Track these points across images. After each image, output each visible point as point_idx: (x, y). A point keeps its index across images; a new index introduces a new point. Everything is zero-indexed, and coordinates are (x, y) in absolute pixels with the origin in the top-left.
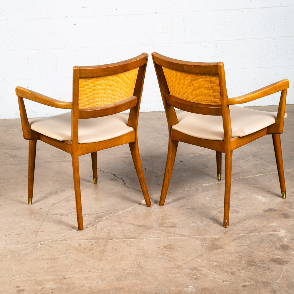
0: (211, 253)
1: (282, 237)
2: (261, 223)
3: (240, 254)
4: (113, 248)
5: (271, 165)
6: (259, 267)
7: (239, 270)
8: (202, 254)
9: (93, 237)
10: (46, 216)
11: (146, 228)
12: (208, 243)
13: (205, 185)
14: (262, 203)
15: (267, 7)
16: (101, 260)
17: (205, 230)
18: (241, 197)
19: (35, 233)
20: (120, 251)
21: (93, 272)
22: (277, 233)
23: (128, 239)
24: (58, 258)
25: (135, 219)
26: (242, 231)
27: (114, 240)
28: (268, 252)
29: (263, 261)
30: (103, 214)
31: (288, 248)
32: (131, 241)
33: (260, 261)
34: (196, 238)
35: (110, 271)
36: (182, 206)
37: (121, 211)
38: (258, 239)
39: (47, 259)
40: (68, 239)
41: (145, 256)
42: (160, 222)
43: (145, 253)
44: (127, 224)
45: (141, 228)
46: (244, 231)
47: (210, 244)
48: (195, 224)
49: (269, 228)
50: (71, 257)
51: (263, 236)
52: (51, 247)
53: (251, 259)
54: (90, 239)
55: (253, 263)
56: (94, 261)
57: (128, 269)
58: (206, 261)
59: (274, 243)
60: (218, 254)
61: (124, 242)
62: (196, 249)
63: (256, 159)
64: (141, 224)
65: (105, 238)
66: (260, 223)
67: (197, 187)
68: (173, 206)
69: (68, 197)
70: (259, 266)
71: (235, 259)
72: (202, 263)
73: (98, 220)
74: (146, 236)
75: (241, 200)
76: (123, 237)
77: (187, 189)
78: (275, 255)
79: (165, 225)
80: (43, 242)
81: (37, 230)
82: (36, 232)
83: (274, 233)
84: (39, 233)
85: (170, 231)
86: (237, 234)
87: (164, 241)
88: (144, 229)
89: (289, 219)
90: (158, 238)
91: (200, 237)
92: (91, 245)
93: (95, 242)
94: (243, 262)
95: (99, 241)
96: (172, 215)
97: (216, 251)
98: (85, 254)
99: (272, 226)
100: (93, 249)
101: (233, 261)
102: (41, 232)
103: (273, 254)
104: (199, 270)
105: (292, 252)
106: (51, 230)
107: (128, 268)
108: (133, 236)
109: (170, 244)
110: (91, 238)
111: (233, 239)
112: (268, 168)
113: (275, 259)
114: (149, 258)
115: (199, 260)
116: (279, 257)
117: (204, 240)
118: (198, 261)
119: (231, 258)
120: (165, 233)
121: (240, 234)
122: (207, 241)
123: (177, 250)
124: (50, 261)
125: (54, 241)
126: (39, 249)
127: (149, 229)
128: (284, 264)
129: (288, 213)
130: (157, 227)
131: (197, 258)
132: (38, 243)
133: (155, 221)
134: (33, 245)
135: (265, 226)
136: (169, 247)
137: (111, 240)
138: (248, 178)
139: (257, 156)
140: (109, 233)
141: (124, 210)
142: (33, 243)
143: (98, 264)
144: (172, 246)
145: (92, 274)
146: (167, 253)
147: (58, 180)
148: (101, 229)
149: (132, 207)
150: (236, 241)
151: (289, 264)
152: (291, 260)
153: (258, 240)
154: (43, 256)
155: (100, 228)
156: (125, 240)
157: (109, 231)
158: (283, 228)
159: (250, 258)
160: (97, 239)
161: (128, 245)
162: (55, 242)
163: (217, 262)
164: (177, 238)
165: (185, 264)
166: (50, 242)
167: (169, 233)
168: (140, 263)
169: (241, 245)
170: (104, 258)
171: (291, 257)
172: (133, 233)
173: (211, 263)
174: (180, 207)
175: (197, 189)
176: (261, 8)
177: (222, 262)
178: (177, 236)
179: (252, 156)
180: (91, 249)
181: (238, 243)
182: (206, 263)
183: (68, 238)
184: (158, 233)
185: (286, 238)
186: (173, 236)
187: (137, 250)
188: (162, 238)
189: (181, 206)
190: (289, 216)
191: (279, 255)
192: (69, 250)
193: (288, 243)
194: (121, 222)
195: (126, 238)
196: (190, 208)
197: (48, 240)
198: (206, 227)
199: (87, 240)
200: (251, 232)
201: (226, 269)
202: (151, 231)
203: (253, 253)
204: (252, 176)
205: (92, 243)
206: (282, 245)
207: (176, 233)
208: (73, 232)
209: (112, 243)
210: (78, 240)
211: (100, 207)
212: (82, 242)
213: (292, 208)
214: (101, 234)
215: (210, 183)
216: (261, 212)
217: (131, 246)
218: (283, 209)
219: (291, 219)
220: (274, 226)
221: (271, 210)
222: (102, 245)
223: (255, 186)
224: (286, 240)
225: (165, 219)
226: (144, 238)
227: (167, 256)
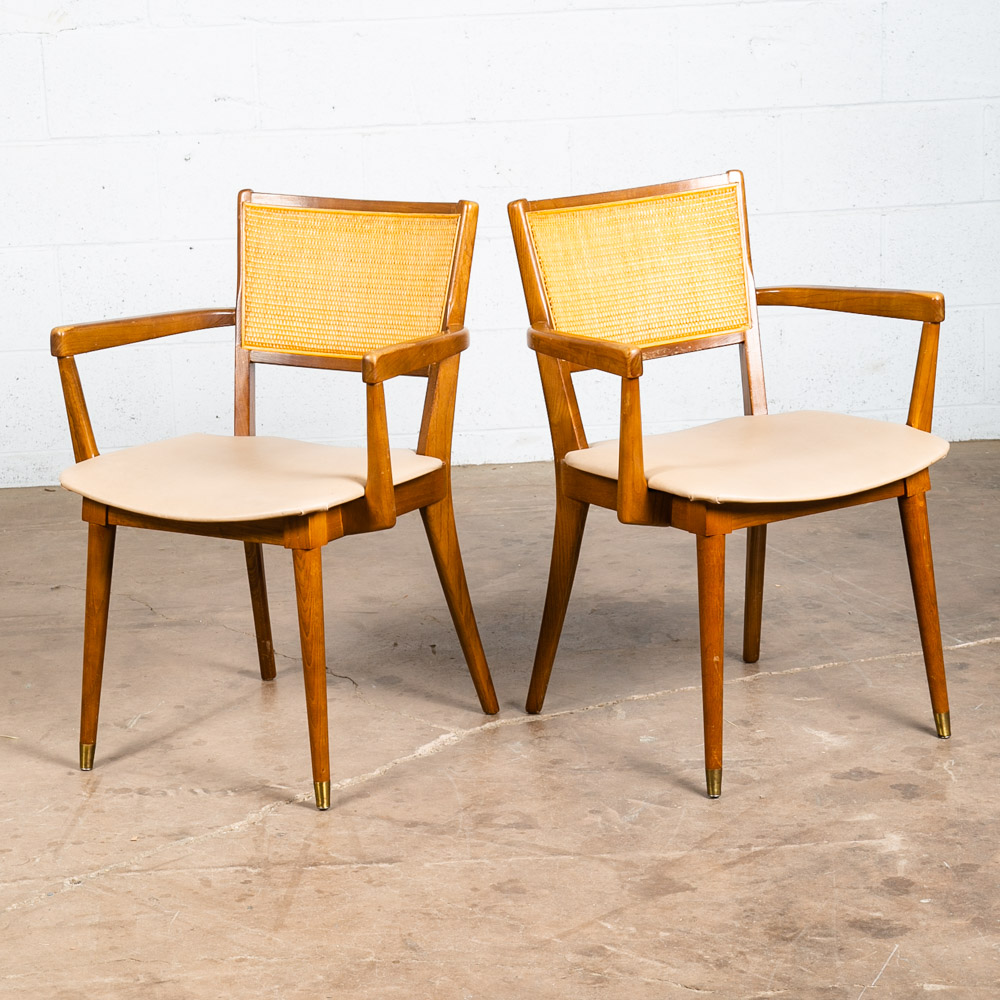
0: (651, 903)
1: (890, 856)
2: (824, 813)
3: (750, 905)
4: (319, 891)
5: (866, 634)
6: (809, 944)
7: (741, 953)
8: (622, 909)
9: (252, 859)
10: (91, 795)
11: (434, 829)
12: (642, 875)
13: (636, 697)
14: (829, 752)
15: (859, 104)
16: (279, 926)
17: (634, 837)
18: (760, 734)
19: (53, 848)
20: (344, 899)
21: (254, 964)
22: (874, 842)
23: (371, 863)
24: (133, 923)
25: (397, 804)
26: (758, 837)
27: (325, 866)
28: (842, 901)
29: (824, 927)
30: (286, 790)
31: (911, 889)
32: (381, 869)
33: (815, 927)
34: (603, 860)
35: (308, 958)
37: (349, 780)
38: (811, 860)
39: (96, 925)
40: (166, 866)
41: (427, 914)
42: (480, 811)
43: (427, 905)
44: (368, 818)
45: (416, 831)
46: (763, 837)
47: (647, 876)
48: (599, 819)
49: (849, 827)
50: (177, 919)
51: (826, 852)
52: (109, 890)
53: (785, 922)
54: (240, 865)
55: (792, 934)
56: (257, 930)
57: (369, 953)
58: (633, 929)
59: (864, 873)
60: (675, 908)
61: (356, 872)
62: (600, 893)
63: (815, 616)
64: (414, 819)
65: (293, 862)
66: (820, 813)
67: (610, 703)
68: (524, 763)
70: (811, 941)
71: (730, 922)
72: (621, 934)
73: (268, 806)
74: (433, 855)
75: (758, 742)
76: (355, 859)
77: (576, 711)
78: (864, 908)
79: (495, 821)
80: (82, 876)
81: (59, 840)
82: (56, 847)
83: (866, 842)
84: (68, 847)
85: (514, 839)
86: (740, 847)
87: (493, 869)
88: (426, 834)
89: (918, 801)
90: (472, 861)
91: (617, 857)
92: (246, 882)
93: (259, 874)
94: (757, 929)
95: (272, 870)
96: (520, 792)
97: (668, 899)
98: (226, 910)
99: (858, 822)
100: (252, 896)
101: (724, 928)
102: (74, 844)
103: (858, 906)
104: (610, 956)
105: (922, 901)
106: (108, 838)
107: (369, 950)
108: (389, 855)
109: (512, 877)
110: (245, 861)
111: (727, 861)
112: (856, 646)
113: (864, 922)
114: (442, 919)
115: (609, 926)
116: (878, 914)
117: (629, 864)
118: (606, 928)
119: (717, 919)
120: (498, 846)
121: (750, 845)
122: (637, 867)
123: (536, 897)
124: (106, 932)
125: (119, 870)
126: (66, 895)
127: (443, 833)
128: (892, 936)
129: (916, 783)
130: (471, 828)
131: (603, 918)
132: (65, 877)
133: (465, 809)
134: (46, 883)
135: (837, 822)
136: (510, 886)
137: (313, 868)
138: (784, 676)
139: (819, 606)
140: (306, 846)
141: (359, 774)
142: (47, 879)
143: (270, 939)
144: (519, 885)
145: (250, 968)
146: (502, 906)
147: (129, 686)
148: (280, 835)
149: (386, 768)
150: (738, 868)
151: (909, 934)
152: (917, 923)
153: (812, 863)
154: (84, 916)
156: (360, 868)
157: (305, 839)
158: (896, 830)
159: (780, 918)
160: (267, 864)
161: (370, 882)
162: (123, 874)
163: (668, 930)
164: (537, 862)
165: (562, 936)
166: (106, 875)
167: (509, 844)
168: (410, 934)
169: (752, 879)
170: (288, 921)
171: (920, 915)
172: (389, 844)
173: (649, 933)
174: (550, 767)
175: (610, 709)
177: (687, 932)
178: (538, 853)
179: (804, 606)
180: (246, 895)
181: (742, 874)
182: (633, 935)
183: (167, 863)
184: (473, 846)
185: (904, 858)
186: (522, 855)
187: (400, 896)
188: (487, 861)
189: (555, 763)
190: (919, 791)
191: (880, 908)
192: (170, 899)
193: (910, 873)
195: (365, 860)
196: (585, 769)
197: (99, 867)
198: (638, 827)
199: (232, 869)
200: (787, 841)
201: (700, 952)
202: (450, 839)
203: (791, 902)
204: (798, 669)
205: (248, 876)
206: (891, 878)
207: (535, 845)
208: (182, 843)
209: (315, 876)
210: (200, 868)
211: (274, 767)
212: (214, 874)
213: (930, 769)
214: (279, 850)
215: (655, 690)
216: (824, 779)
217: (381, 885)
218: (898, 772)
219: (925, 801)
220: (866, 821)
221: (858, 774)
222: (284, 883)
223: (809, 699)
224: (902, 863)
225: (498, 803)
226: (427, 861)
227: (503, 913)
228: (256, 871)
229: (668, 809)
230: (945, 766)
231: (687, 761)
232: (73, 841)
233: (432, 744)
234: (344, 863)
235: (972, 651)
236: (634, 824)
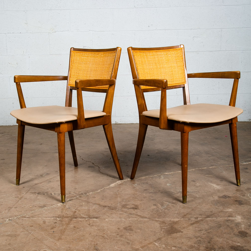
0: (170, 236)
1: (239, 223)
2: (218, 208)
3: (199, 239)
4: (75, 227)
5: (221, 160)
8: (161, 238)
9: (60, 215)
10: (26, 194)
11: (110, 208)
12: (167, 226)
13: (166, 173)
14: (216, 190)
15: (215, 51)
16: (60, 239)
17: (165, 213)
18: (198, 184)
20: (81, 230)
22: (233, 218)
23: (91, 218)
24: (19, 235)
25: (102, 200)
26: (200, 215)
27: (78, 219)
28: (227, 239)
29: (223, 248)
30: (75, 195)
31: (247, 235)
32: (93, 220)
33: (220, 248)
34: (156, 221)
36: (145, 190)
37: (91, 193)
38: (216, 223)
39: (8, 235)
40: (35, 216)
41: (103, 237)
42: (124, 203)
43: (104, 234)
44: (94, 204)
45: (106, 209)
46: (201, 215)
47: (168, 227)
48: (155, 207)
49: (225, 213)
50: (32, 235)
51: (220, 221)
52: (17, 223)
53: (211, 246)
54: (55, 217)
56: (53, 240)
58: (164, 246)
59: (232, 228)
60: (177, 238)
61: (86, 221)
62: (154, 232)
63: (208, 155)
64: (106, 205)
65: (70, 217)
66: (216, 208)
67: (160, 175)
68: (137, 190)
69: (50, 179)
71: (193, 245)
72: (160, 248)
74: (109, 217)
75: (198, 187)
76: (87, 217)
77: (151, 176)
78: (234, 242)
79: (128, 206)
80: (12, 218)
81: (12, 206)
82: (10, 208)
83: (231, 218)
84: (13, 209)
85: (132, 212)
86: (195, 218)
87: (125, 222)
88: (108, 210)
89: (243, 205)
90: (119, 219)
91: (160, 220)
92: (55, 223)
93: (60, 220)
94: (202, 248)
95: (64, 219)
96: (135, 198)
97: (175, 235)
98: (46, 232)
99: (228, 212)
100: (55, 227)
101: (192, 247)
102: (15, 208)
103: (232, 241)
106: (25, 207)
107: (83, 249)
108: (97, 216)
109: (130, 225)
110: (57, 216)
111: (192, 223)
112: (219, 163)
113: (235, 247)
114: (107, 239)
115: (157, 244)
116: (239, 244)
117: (164, 222)
118: (156, 245)
119: (189, 243)
120: (127, 214)
121: (197, 218)
122: (166, 223)
123: (136, 232)
124: (10, 238)
126: (5, 224)
127: (113, 209)
129: (242, 200)
130: (121, 208)
131: (155, 241)
132: (7, 218)
133: (120, 203)
135: (222, 211)
136: (129, 228)
137: (75, 219)
138: (202, 169)
139: (209, 153)
140: (75, 212)
141: (94, 191)
142: (3, 219)
143: (56, 243)
144: (131, 228)
146: (126, 235)
147: (47, 166)
149: (102, 190)
150: (195, 225)
153: (216, 225)
154: (6, 232)
155: (68, 207)
156: (88, 220)
157: (75, 210)
158: (239, 214)
159: (209, 244)
160: (63, 217)
161: (89, 225)
162: (23, 218)
163: (175, 247)
164: (137, 220)
165: (142, 247)
166: (19, 218)
167: (131, 214)
168: (97, 244)
169: (199, 229)
170: (63, 237)
172: (97, 212)
173: (169, 247)
174: (143, 191)
175: (160, 176)
176: (211, 51)
177: (181, 248)
178: (138, 217)
179: (205, 153)
180: (54, 227)
181: (196, 227)
182: (164, 248)
183: (37, 215)
184: (120, 214)
185: (243, 224)
186: (133, 218)
187: (97, 230)
188: (123, 219)
190: (243, 203)
191: (239, 242)
192: (32, 227)
193: (246, 229)
194: (88, 202)
196: (152, 192)
197: (18, 216)
199: (53, 218)
200: (208, 217)
202: (114, 212)
203: (212, 238)
204: (206, 168)
205: (56, 221)
206: (240, 231)
207: (137, 215)
208: (43, 209)
209: (75, 222)
210: (45, 217)
211: (74, 188)
212: (48, 219)
213: (244, 196)
214: (67, 213)
215: (171, 172)
216: (216, 198)
217: (92, 226)
218: (236, 196)
219: (245, 206)
220: (230, 211)
221: (225, 197)
222: (66, 224)
223: (209, 176)
224: (243, 226)
225: (129, 201)
226: (107, 218)
227: (126, 238)
228: (59, 219)
229: (174, 205)
230: (248, 195)
231: (179, 191)
232: (15, 207)
233: (114, 184)
234: (84, 218)
235: (248, 165)
236: (165, 209)
